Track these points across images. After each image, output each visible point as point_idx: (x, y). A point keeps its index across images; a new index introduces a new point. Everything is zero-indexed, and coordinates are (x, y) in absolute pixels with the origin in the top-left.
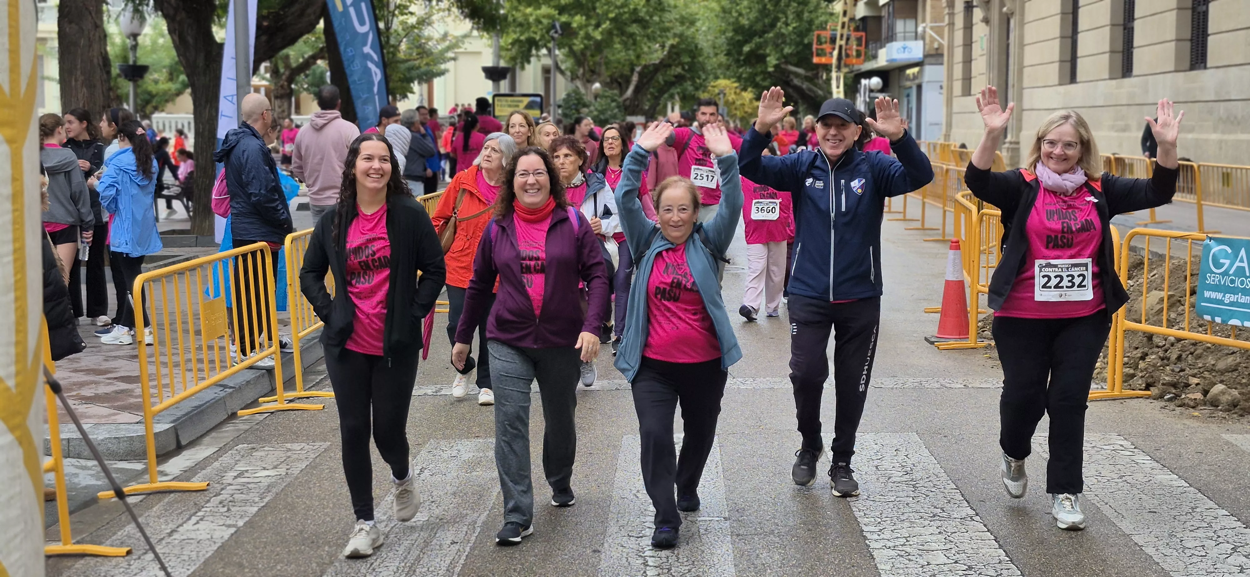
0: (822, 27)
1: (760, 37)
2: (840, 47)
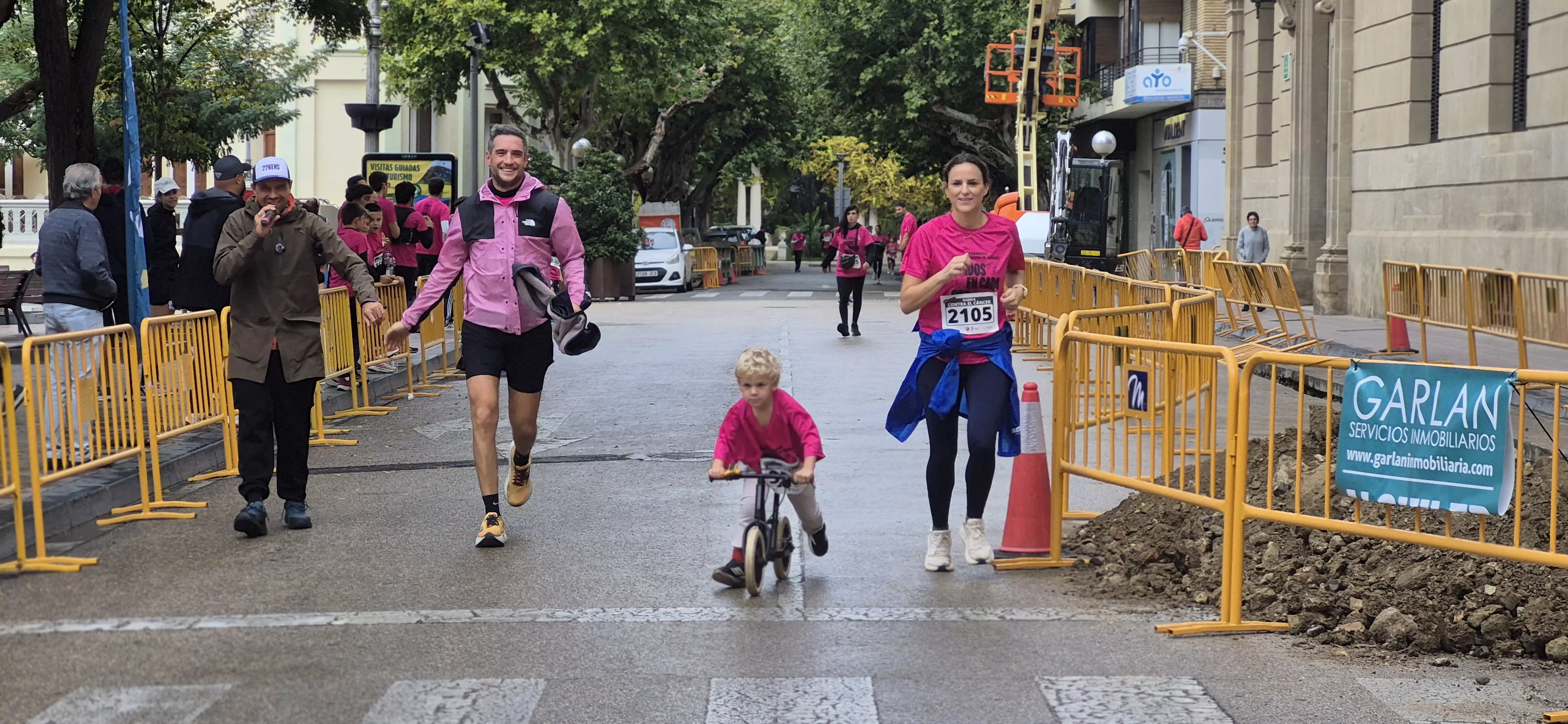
0: (1004, 37)
1: (893, 54)
2: (1031, 72)
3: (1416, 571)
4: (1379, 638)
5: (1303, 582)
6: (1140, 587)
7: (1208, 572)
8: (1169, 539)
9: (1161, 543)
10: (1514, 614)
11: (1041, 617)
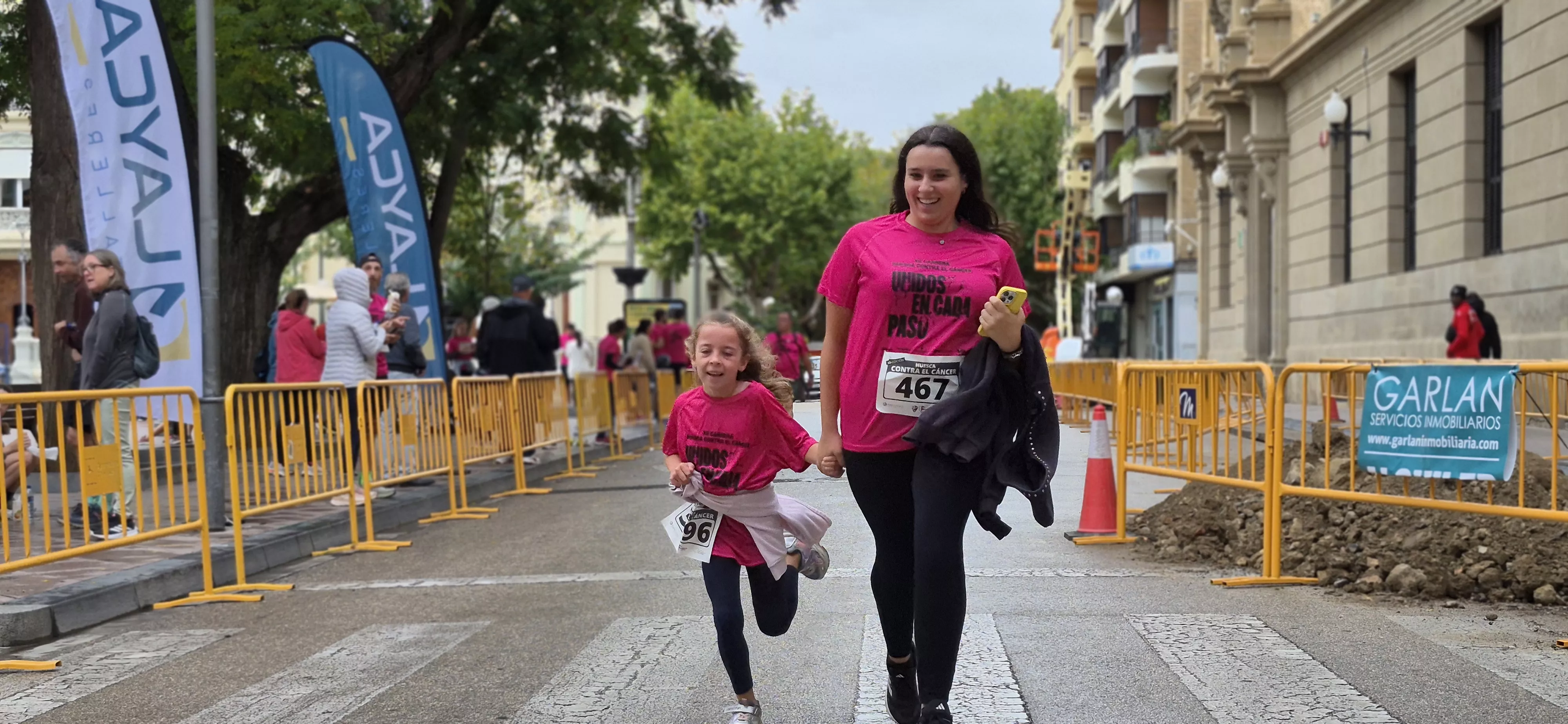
0: (1047, 227)
2: (1066, 249)
3: (1420, 536)
4: (1394, 588)
5: (1326, 546)
6: (1192, 554)
7: (1246, 542)
8: (1212, 519)
9: (1207, 522)
10: (1504, 568)
11: (1117, 574)
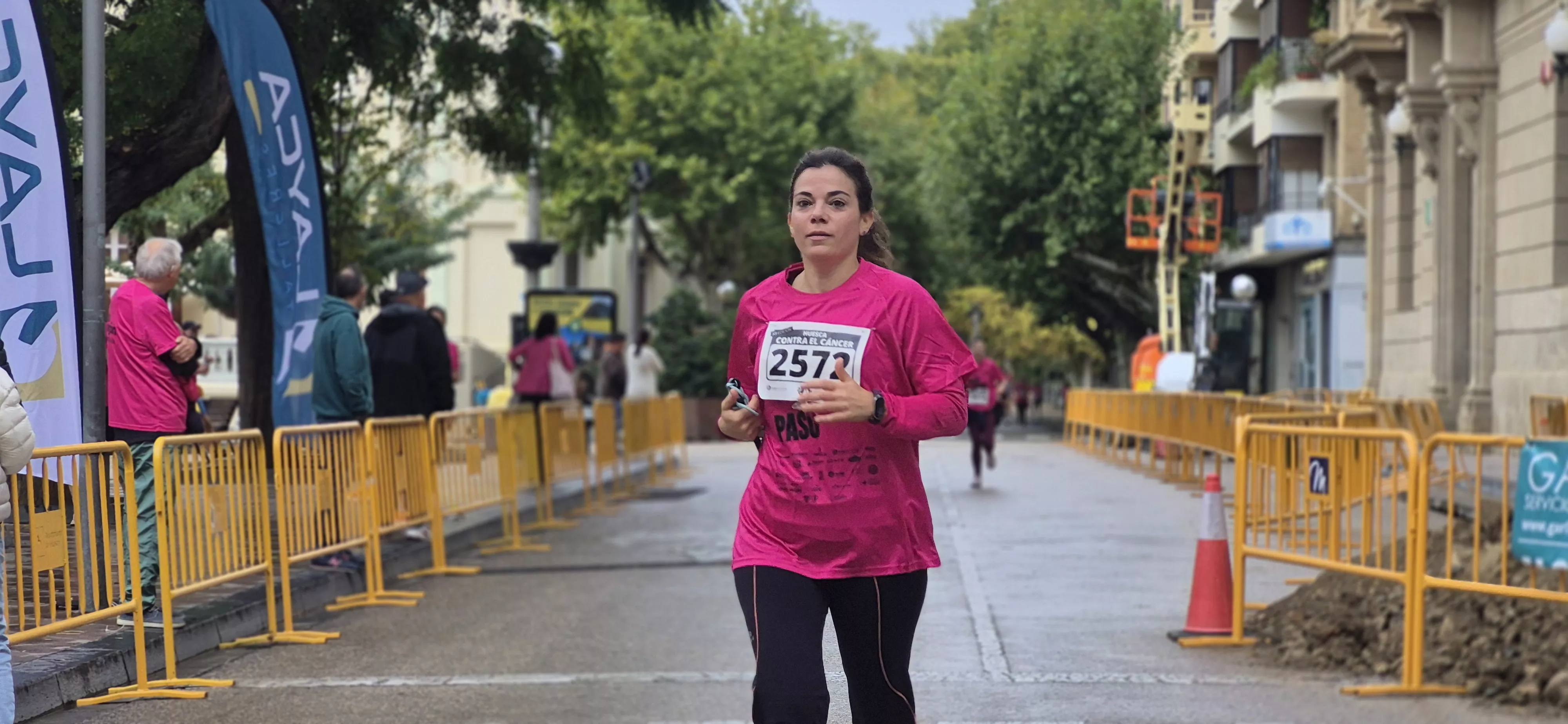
1: (1034, 200)
2: (1173, 217)
4: (1553, 699)
5: (1480, 650)
6: (1322, 659)
7: (1389, 645)
8: (1349, 616)
9: (1342, 620)
11: (1230, 681)
